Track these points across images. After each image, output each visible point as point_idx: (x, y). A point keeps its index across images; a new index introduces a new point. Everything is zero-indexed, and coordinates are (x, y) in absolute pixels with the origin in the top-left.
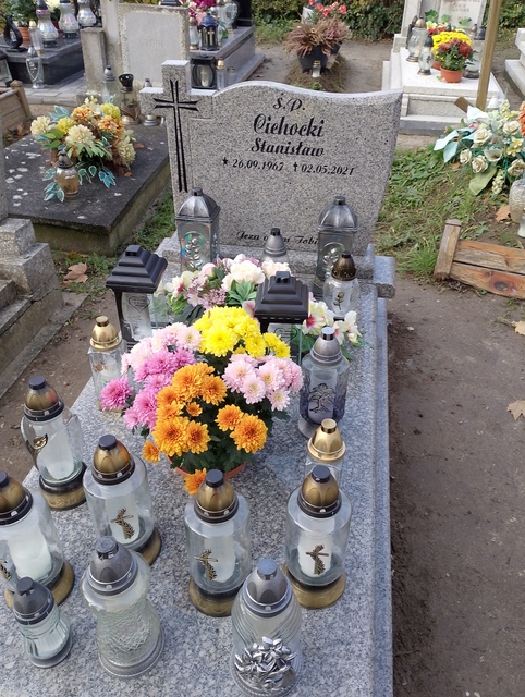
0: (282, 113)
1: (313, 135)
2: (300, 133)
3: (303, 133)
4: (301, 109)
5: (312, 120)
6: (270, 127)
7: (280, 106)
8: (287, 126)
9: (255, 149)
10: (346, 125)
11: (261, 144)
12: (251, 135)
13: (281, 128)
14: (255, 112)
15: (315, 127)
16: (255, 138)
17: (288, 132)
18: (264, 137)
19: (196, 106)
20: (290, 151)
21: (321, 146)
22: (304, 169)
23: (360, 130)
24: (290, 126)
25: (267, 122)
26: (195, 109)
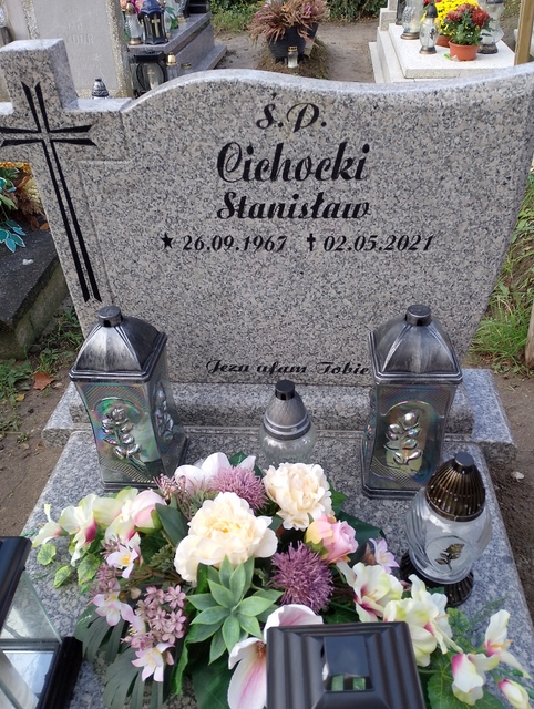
0: (277, 135)
1: (346, 177)
2: (318, 176)
3: (324, 174)
4: (317, 124)
5: (343, 146)
6: (253, 167)
7: (271, 120)
8: (288, 163)
9: (226, 213)
10: (419, 151)
11: (236, 203)
12: (213, 186)
13: (278, 167)
14: (217, 140)
15: (350, 162)
16: (222, 192)
17: (292, 174)
18: (242, 189)
19: (91, 135)
20: (298, 212)
21: (363, 197)
22: (329, 244)
23: (448, 160)
24: (295, 163)
25: (246, 157)
26: (89, 142)
